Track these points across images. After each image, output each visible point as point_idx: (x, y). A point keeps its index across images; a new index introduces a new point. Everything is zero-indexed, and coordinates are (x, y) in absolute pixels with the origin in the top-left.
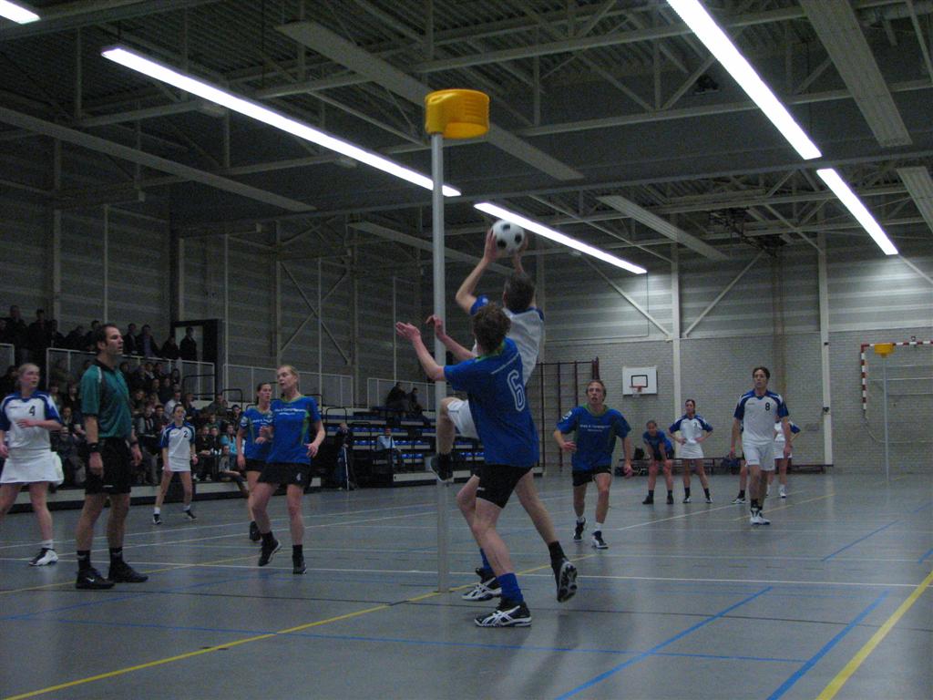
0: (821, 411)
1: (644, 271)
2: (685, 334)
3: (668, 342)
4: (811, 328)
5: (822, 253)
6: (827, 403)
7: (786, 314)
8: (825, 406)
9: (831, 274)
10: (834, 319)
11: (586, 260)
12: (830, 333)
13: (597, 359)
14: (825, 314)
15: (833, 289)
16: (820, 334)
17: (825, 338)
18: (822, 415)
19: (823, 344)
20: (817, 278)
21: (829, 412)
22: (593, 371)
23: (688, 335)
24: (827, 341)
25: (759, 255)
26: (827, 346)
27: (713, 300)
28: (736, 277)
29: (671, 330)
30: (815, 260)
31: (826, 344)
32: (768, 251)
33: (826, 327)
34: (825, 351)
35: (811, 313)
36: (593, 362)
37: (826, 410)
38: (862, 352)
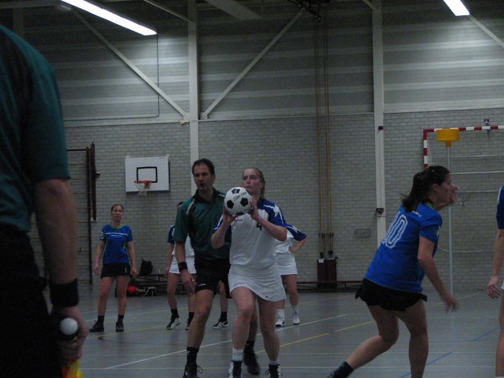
0: (373, 213)
1: (152, 32)
2: (204, 114)
3: (183, 124)
4: (363, 108)
5: (377, 13)
6: (381, 203)
7: (332, 90)
8: (378, 207)
9: (388, 39)
10: (390, 97)
11: (79, 16)
12: (385, 114)
13: (93, 145)
14: (380, 89)
15: (389, 59)
16: (373, 116)
17: (379, 121)
18: (375, 218)
19: (376, 129)
20: (370, 44)
21: (384, 214)
22: (88, 160)
23: (208, 115)
24: (382, 125)
25: (300, 14)
26: (382, 131)
27: (240, 72)
28: (271, 40)
29: (187, 110)
30: (368, 21)
31: (380, 128)
32: (310, 10)
33: (381, 106)
34: (380, 136)
35: (362, 89)
36: (87, 150)
37: (380, 211)
38: (425, 138)
